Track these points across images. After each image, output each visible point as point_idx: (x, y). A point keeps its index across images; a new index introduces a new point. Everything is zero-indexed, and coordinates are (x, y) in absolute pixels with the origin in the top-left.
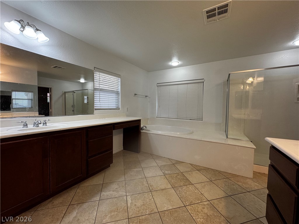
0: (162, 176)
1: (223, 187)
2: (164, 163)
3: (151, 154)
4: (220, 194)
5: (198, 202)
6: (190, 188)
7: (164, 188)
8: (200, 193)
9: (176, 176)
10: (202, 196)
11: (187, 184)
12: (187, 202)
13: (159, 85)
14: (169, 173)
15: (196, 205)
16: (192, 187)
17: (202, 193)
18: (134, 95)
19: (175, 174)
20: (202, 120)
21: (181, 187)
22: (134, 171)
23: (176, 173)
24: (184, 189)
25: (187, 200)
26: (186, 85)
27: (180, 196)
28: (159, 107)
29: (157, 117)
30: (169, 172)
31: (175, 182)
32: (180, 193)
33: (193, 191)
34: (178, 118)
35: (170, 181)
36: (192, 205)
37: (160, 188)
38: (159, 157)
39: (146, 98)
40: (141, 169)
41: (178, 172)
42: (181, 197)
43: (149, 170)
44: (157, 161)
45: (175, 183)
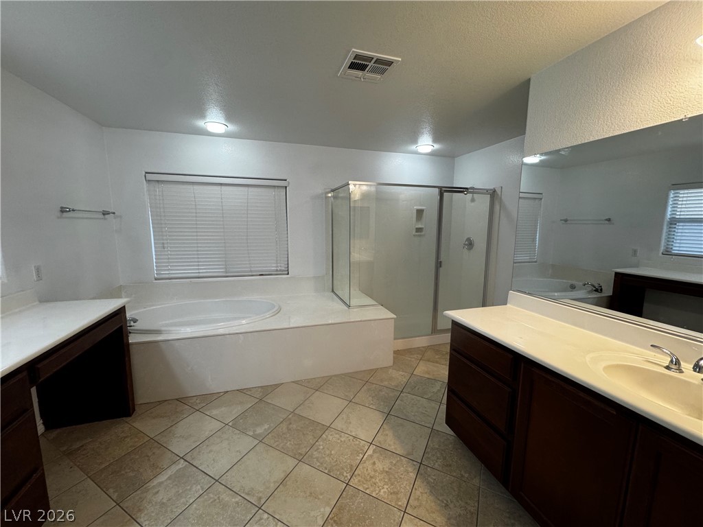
0: (257, 448)
1: (372, 402)
2: (237, 410)
3: (177, 400)
4: (376, 419)
5: (359, 458)
6: (330, 438)
7: (282, 476)
8: (351, 437)
9: (289, 429)
10: (357, 442)
11: (321, 434)
12: (345, 474)
13: (154, 179)
14: (269, 428)
15: (360, 467)
16: (331, 433)
17: (353, 434)
18: (59, 214)
19: (281, 425)
20: (288, 274)
21: (315, 448)
22: (162, 483)
23: (282, 420)
24: (322, 447)
25: (343, 469)
26: (245, 189)
27: (326, 468)
28: (164, 248)
29: (156, 279)
30: (266, 426)
31: (296, 445)
32: (322, 464)
33: (339, 441)
34: (227, 274)
35: (283, 448)
36: (356, 473)
37: (275, 482)
38: (210, 399)
39: (105, 219)
40: (182, 464)
41: (285, 416)
42: (329, 471)
43: (211, 451)
44: (215, 412)
45: (297, 447)
